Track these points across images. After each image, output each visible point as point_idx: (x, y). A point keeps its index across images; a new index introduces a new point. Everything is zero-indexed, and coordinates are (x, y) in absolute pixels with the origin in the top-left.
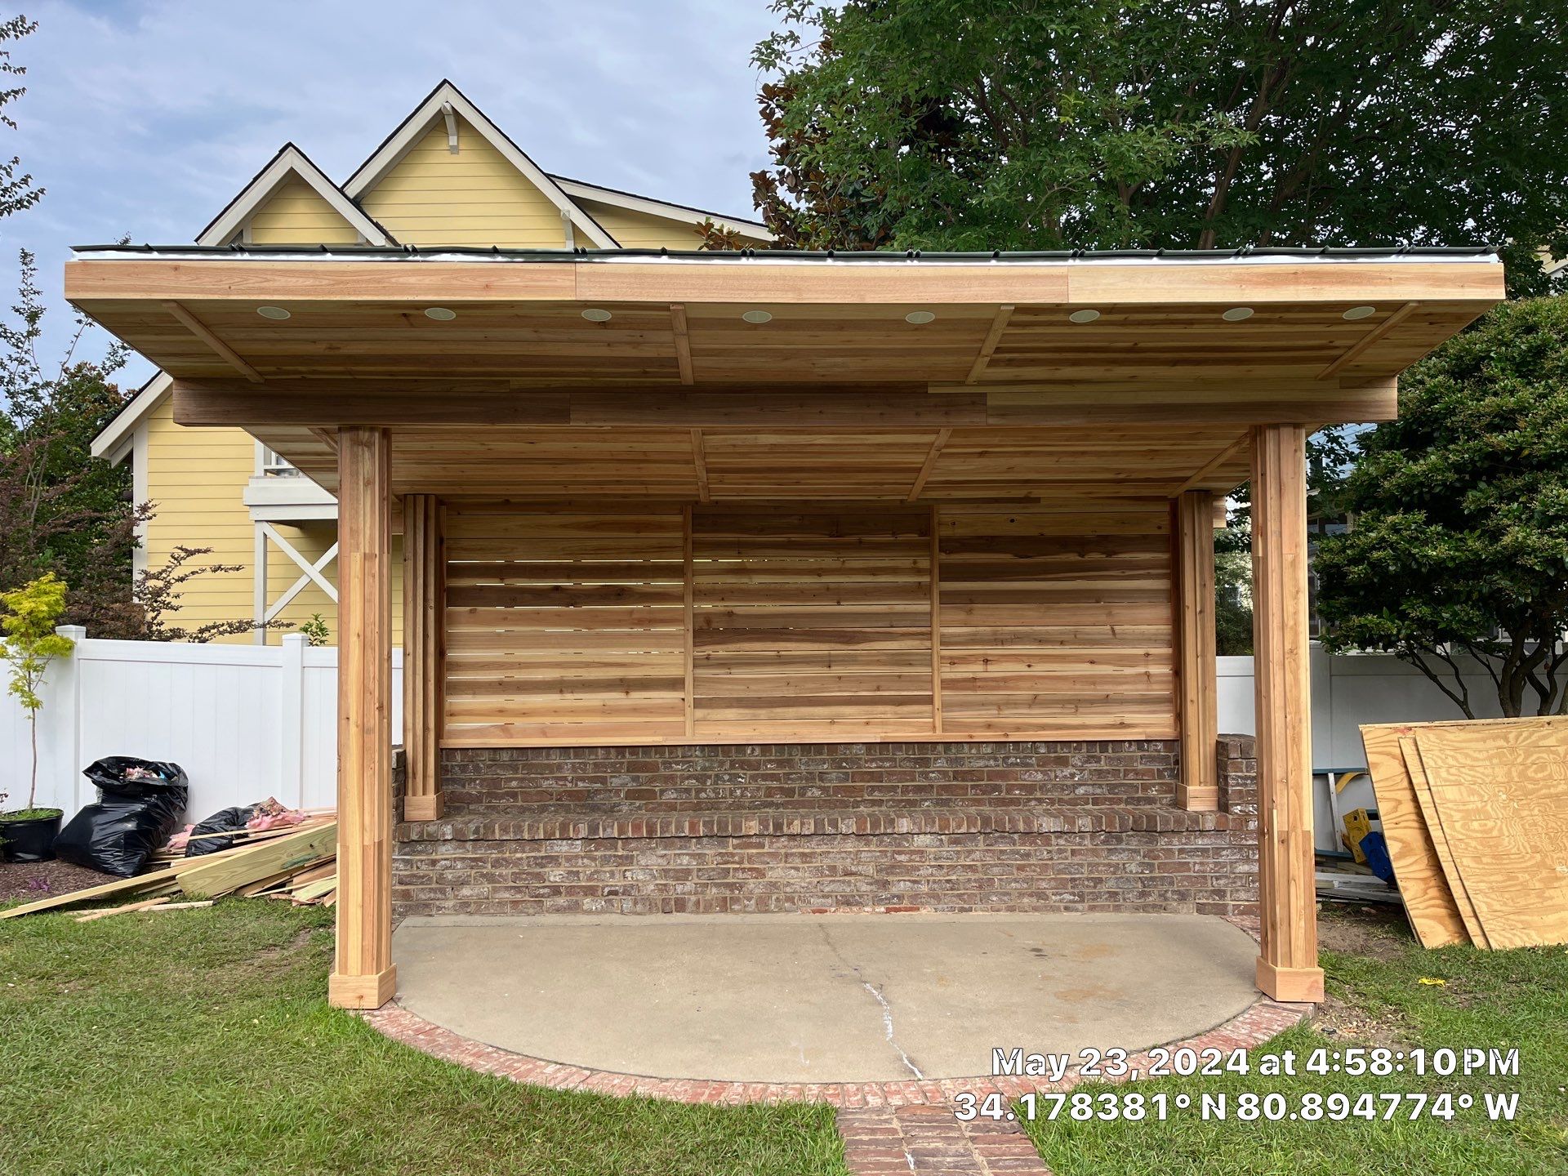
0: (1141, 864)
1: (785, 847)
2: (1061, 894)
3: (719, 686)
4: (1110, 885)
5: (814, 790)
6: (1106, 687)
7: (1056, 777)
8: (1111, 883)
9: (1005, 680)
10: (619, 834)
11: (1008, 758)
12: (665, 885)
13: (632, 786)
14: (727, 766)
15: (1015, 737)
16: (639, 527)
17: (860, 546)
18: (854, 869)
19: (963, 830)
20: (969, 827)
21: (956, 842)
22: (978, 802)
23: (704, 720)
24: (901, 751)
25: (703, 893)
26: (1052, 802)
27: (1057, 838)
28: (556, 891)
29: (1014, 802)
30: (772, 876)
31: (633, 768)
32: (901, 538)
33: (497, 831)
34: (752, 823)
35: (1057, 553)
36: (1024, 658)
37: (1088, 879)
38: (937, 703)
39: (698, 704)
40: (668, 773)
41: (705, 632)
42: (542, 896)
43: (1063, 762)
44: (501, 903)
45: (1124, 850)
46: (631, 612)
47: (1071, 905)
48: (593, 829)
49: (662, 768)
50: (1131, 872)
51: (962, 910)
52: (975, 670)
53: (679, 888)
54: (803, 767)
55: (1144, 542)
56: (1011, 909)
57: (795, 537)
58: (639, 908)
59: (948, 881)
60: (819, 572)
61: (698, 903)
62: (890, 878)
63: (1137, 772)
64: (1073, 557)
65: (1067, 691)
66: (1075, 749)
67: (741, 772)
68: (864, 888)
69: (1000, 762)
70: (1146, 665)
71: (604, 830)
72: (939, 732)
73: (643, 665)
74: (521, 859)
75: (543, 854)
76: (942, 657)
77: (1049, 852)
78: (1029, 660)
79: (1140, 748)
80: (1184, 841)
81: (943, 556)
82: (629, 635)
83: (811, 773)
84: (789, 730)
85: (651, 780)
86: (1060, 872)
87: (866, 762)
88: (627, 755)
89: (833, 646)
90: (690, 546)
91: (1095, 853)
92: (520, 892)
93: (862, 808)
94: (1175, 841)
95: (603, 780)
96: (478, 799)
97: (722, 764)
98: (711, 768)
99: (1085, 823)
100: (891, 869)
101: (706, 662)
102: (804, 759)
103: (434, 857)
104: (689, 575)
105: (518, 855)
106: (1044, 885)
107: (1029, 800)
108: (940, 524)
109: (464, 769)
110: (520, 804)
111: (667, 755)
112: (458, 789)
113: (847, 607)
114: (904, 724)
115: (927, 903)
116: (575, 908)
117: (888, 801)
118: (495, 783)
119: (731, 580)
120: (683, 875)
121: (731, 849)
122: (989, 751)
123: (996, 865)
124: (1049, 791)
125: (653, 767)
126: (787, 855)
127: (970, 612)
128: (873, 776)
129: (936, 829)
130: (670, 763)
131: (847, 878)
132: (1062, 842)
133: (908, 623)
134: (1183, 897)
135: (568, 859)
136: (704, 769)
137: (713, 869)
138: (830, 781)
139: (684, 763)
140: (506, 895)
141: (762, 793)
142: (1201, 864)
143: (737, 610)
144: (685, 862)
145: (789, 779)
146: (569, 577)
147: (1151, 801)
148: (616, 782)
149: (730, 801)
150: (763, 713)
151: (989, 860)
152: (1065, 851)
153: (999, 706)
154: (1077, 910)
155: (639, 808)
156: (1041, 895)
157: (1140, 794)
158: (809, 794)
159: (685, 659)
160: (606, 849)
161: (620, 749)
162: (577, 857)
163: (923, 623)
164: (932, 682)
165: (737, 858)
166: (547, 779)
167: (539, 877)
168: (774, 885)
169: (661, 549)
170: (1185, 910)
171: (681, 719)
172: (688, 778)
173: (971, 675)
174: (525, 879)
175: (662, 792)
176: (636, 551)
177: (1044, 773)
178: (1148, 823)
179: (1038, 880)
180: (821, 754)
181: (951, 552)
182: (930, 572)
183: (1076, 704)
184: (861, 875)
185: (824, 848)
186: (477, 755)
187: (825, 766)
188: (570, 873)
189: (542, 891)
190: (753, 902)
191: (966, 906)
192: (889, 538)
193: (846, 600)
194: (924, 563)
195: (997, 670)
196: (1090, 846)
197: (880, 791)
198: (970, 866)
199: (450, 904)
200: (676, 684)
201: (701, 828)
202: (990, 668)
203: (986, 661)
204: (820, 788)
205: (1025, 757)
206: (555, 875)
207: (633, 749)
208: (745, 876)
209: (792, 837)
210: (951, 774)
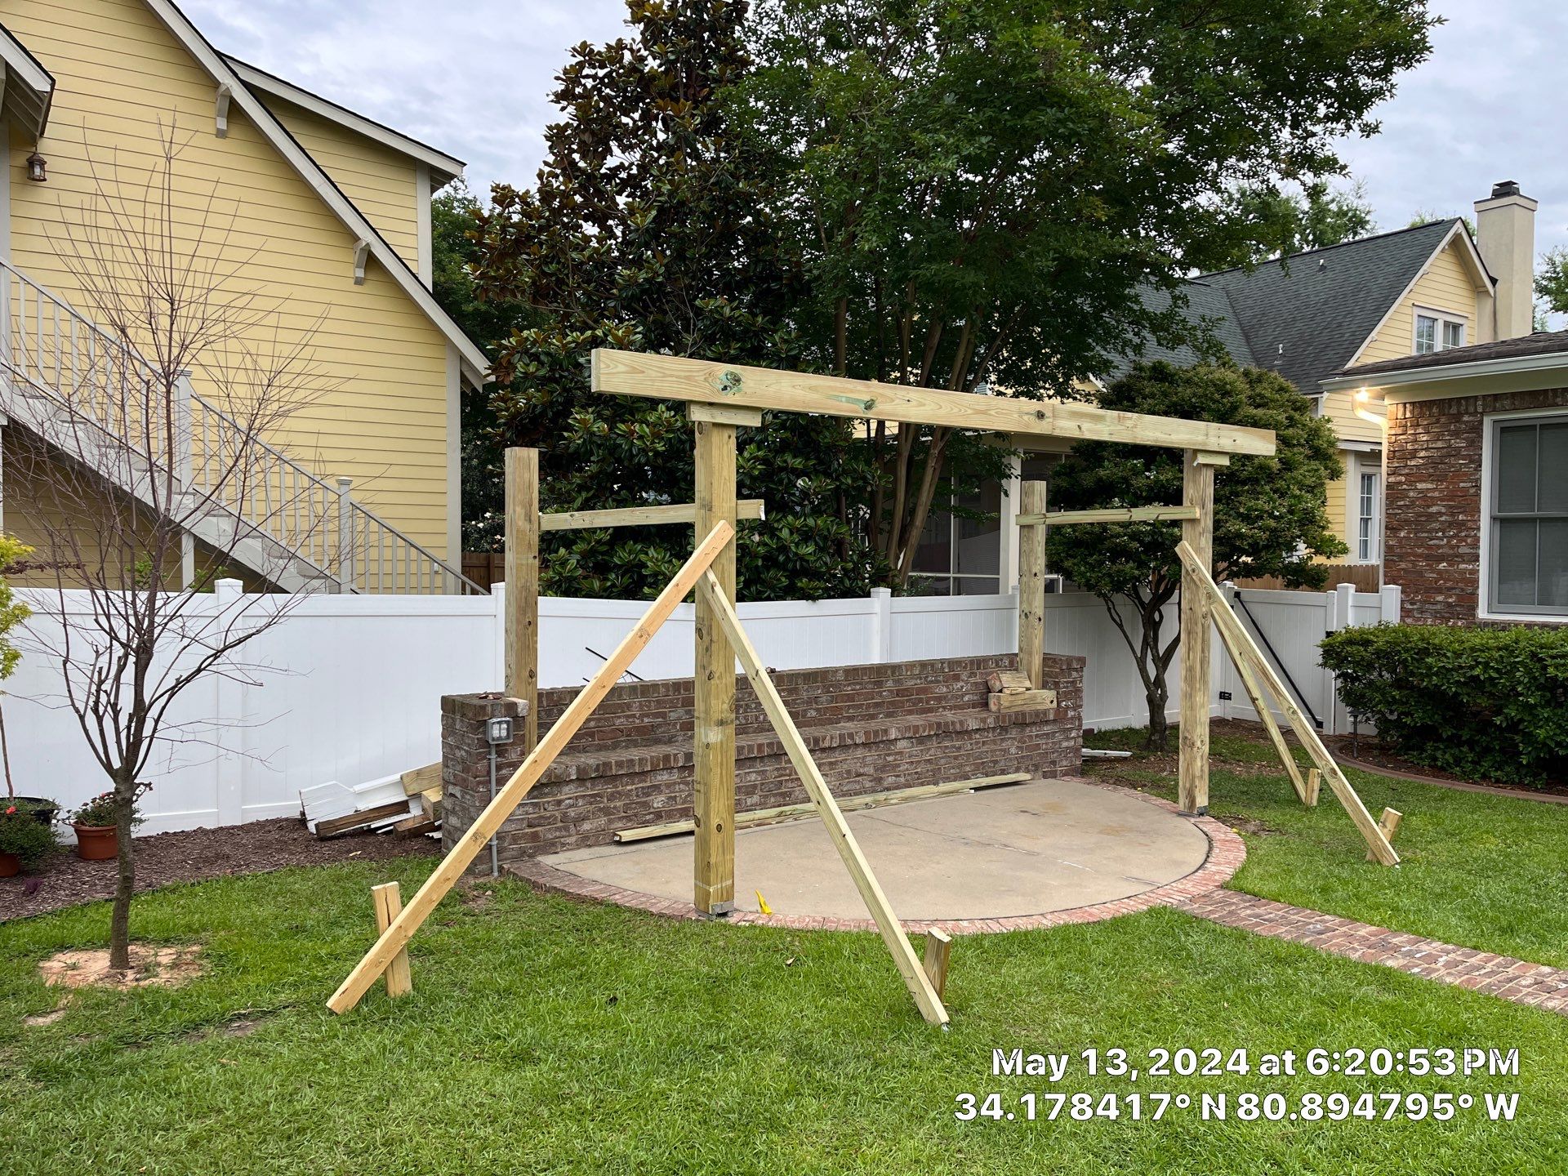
5: (812, 711)
7: (953, 689)
11: (928, 677)
13: (685, 718)
22: (911, 712)
24: (866, 673)
29: (930, 710)
31: (687, 702)
43: (957, 678)
54: (804, 693)
69: (923, 680)
83: (810, 698)
87: (845, 685)
88: (682, 691)
102: (806, 687)
107: (938, 708)
110: (596, 742)
117: (857, 716)
128: (850, 698)
138: (822, 703)
145: (795, 704)
148: (673, 715)
155: (691, 737)
158: (808, 715)
161: (677, 686)
166: (619, 717)
180: (817, 680)
187: (819, 691)
197: (853, 709)
204: (815, 709)
205: (937, 673)
210: (895, 692)
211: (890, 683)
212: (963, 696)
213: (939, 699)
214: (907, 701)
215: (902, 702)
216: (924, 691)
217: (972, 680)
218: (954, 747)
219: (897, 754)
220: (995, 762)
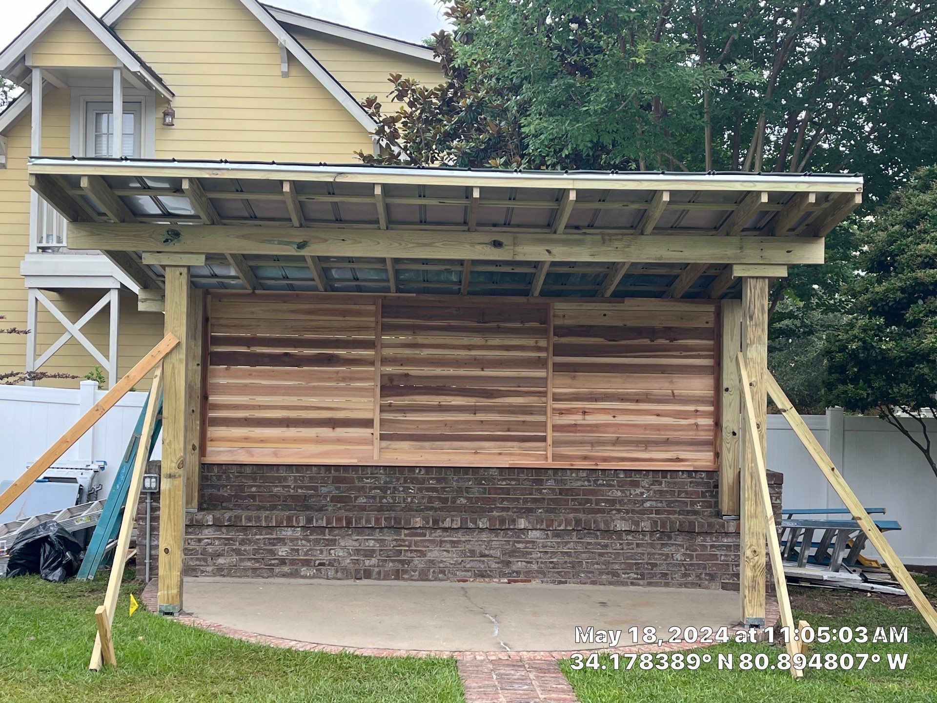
0: (684, 554)
1: (440, 536)
2: (628, 574)
3: (397, 425)
4: (663, 569)
5: (462, 499)
6: (667, 433)
7: (631, 494)
8: (665, 566)
9: (596, 426)
10: (327, 525)
11: (598, 480)
12: (357, 560)
13: (335, 493)
14: (402, 481)
15: (603, 466)
16: (344, 313)
17: (498, 331)
18: (487, 552)
19: (562, 528)
20: (566, 526)
21: (557, 536)
22: (576, 511)
23: (386, 448)
24: (523, 473)
25: (383, 566)
26: (627, 512)
27: (627, 535)
28: (283, 562)
29: (600, 511)
30: (431, 556)
31: (337, 480)
32: (527, 325)
33: (243, 520)
34: (418, 519)
35: (637, 339)
36: (610, 411)
37: (647, 564)
38: (549, 441)
39: (383, 437)
40: (361, 484)
41: (389, 387)
42: (273, 565)
43: (636, 484)
44: (245, 569)
45: (673, 544)
46: (337, 372)
47: (634, 581)
48: (309, 520)
49: (356, 481)
50: (677, 560)
51: (560, 582)
52: (577, 419)
53: (367, 563)
54: (454, 483)
55: (696, 333)
56: (594, 583)
57: (454, 323)
58: (339, 575)
59: (551, 562)
60: (469, 348)
61: (379, 573)
62: (511, 560)
63: (686, 492)
64: (646, 341)
65: (640, 435)
66: (644, 475)
67: (411, 486)
68: (494, 565)
69: (592, 483)
70: (696, 418)
71: (317, 521)
72: (550, 461)
73: (345, 409)
74: (259, 539)
75: (274, 536)
76: (554, 409)
77: (621, 544)
78: (614, 412)
79: (690, 476)
80: (714, 539)
81: (556, 338)
82: (336, 388)
83: (460, 488)
84: (445, 457)
85: (350, 489)
86: (628, 558)
87: (499, 481)
88: (333, 472)
89: (477, 399)
90: (380, 327)
91: (652, 546)
92: (258, 562)
93: (495, 513)
94: (708, 539)
95: (315, 489)
96: (228, 499)
97: (398, 479)
98: (391, 482)
99: (646, 525)
100: (513, 553)
101: (389, 408)
102: (456, 478)
103: (200, 536)
104: (379, 346)
105: (258, 537)
106: (617, 567)
107: (612, 510)
108: (554, 316)
109: (219, 478)
110: (257, 503)
111: (360, 473)
112: (214, 491)
113: (488, 373)
114: (526, 455)
115: (537, 577)
116: (295, 574)
117: (513, 508)
118: (241, 488)
119: (407, 352)
120: (370, 553)
121: (403, 537)
122: (585, 475)
123: (584, 552)
124: (625, 504)
125: (351, 481)
126: (441, 542)
127: (574, 378)
128: (503, 491)
129: (544, 526)
130: (362, 478)
131: (482, 559)
132: (630, 538)
133: (529, 385)
134: (712, 577)
135: (292, 540)
136: (386, 483)
137: (391, 550)
138: (473, 493)
139: (372, 478)
140: (249, 564)
141: (425, 500)
142: (726, 555)
143: (412, 373)
144: (371, 545)
145: (445, 491)
146: (295, 347)
147: (696, 513)
148: (324, 490)
149: (403, 505)
150: (427, 444)
151: (580, 548)
152: (632, 544)
153: (592, 444)
154: (639, 585)
155: (340, 508)
156: (615, 574)
157: (689, 508)
158: (458, 502)
159: (375, 406)
160: (318, 534)
161: (328, 467)
162: (297, 539)
163: (540, 386)
164: (546, 426)
165: (407, 543)
166: (277, 486)
167: (272, 553)
168: (432, 562)
169: (360, 329)
170: (713, 587)
171: (371, 447)
172: (375, 488)
173: (573, 422)
174: (262, 554)
175: (356, 498)
176: (341, 330)
177: (622, 491)
178: (689, 526)
179: (612, 563)
180: (467, 474)
181: (562, 336)
182: (546, 349)
183: (646, 444)
184: (492, 557)
185: (467, 538)
186: (229, 469)
187: (470, 483)
188: (292, 550)
189: (273, 562)
190: (417, 573)
191: (563, 580)
192: (519, 325)
193: (487, 368)
194: (543, 343)
195: (591, 419)
196: (650, 541)
197: (508, 501)
198: (566, 552)
199: (209, 569)
200: (367, 423)
201: (383, 522)
202: (587, 417)
203: (584, 413)
204: (466, 498)
205: (609, 480)
206: (282, 551)
207: (337, 467)
208: (412, 555)
209: (445, 529)
210: (558, 491)
211: (551, 483)
212: (644, 501)
213: (612, 502)
215: (567, 501)
216: (593, 492)
217: (656, 488)
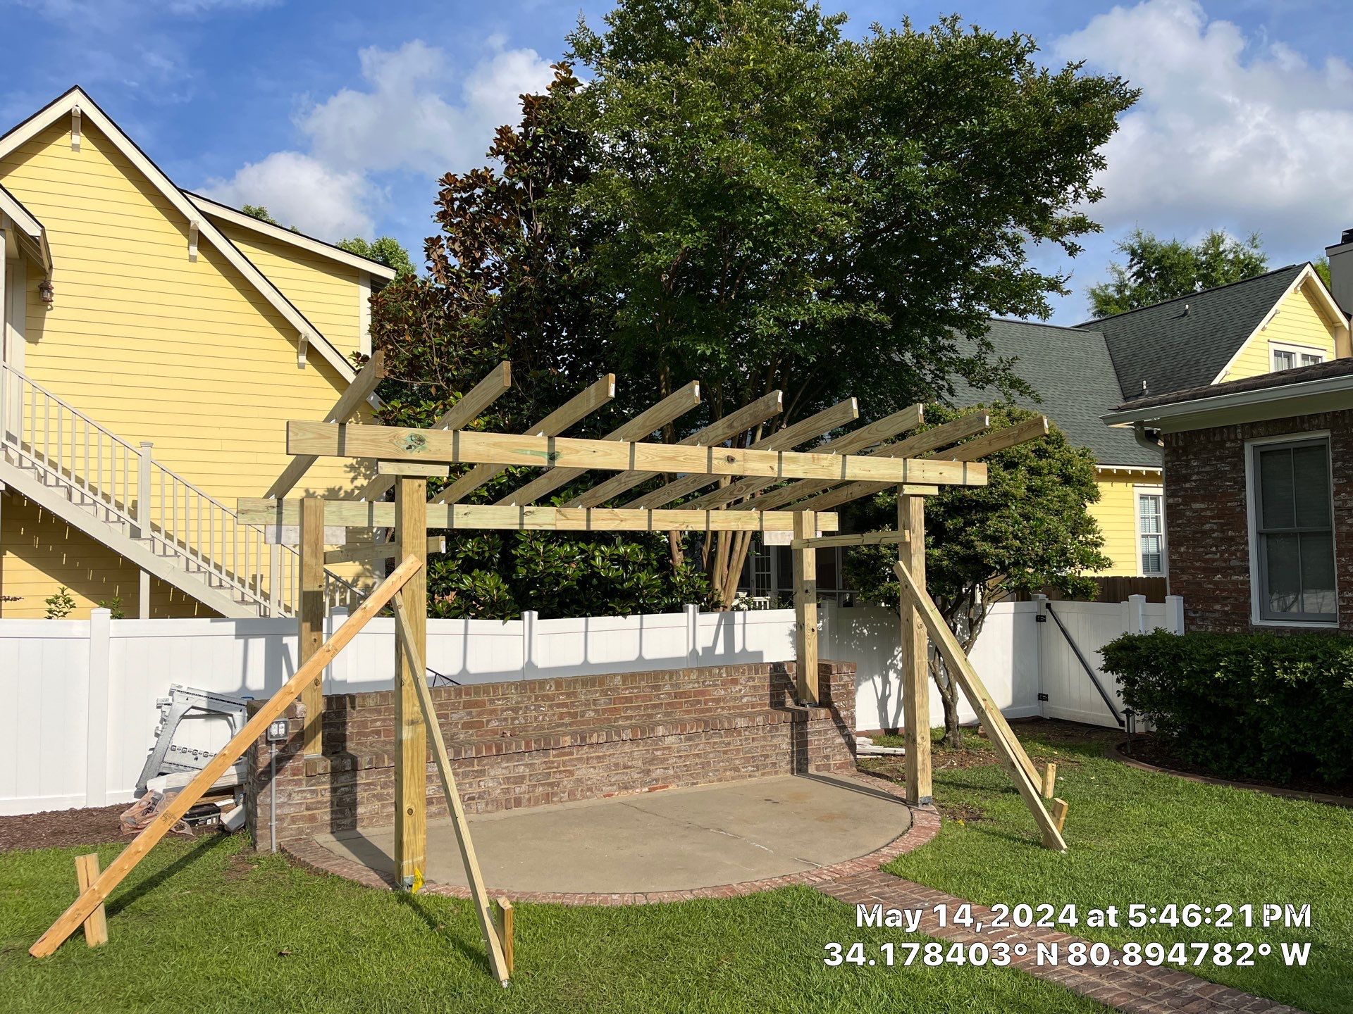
5: (590, 712)
7: (732, 692)
11: (706, 681)
13: (467, 719)
14: (533, 699)
22: (688, 712)
24: (644, 679)
26: (729, 709)
29: (708, 710)
31: (468, 705)
40: (492, 707)
43: (735, 682)
49: (488, 704)
54: (583, 697)
66: (741, 673)
67: (542, 703)
69: (701, 684)
79: (776, 670)
83: (588, 701)
85: (479, 715)
87: (623, 690)
88: (463, 696)
93: (620, 723)
95: (445, 716)
96: (351, 738)
97: (529, 698)
98: (522, 702)
102: (584, 691)
107: (717, 708)
109: (339, 714)
110: (382, 739)
111: (492, 694)
112: (334, 731)
117: (636, 716)
118: (364, 723)
122: (695, 677)
124: (728, 701)
125: (483, 704)
128: (627, 699)
130: (494, 700)
136: (517, 703)
138: (600, 705)
139: (504, 699)
141: (556, 717)
145: (574, 706)
148: (455, 717)
149: (535, 725)
155: (472, 735)
158: (587, 715)
172: (506, 710)
175: (488, 722)
177: (725, 690)
180: (595, 687)
187: (598, 695)
197: (631, 710)
204: (593, 710)
205: (715, 680)
207: (468, 690)
210: (673, 695)
211: (667, 688)
212: (742, 698)
213: (717, 701)
214: (686, 702)
215: (681, 703)
216: (702, 693)
217: (751, 684)
218: (723, 742)
219: (664, 749)
220: (766, 756)
